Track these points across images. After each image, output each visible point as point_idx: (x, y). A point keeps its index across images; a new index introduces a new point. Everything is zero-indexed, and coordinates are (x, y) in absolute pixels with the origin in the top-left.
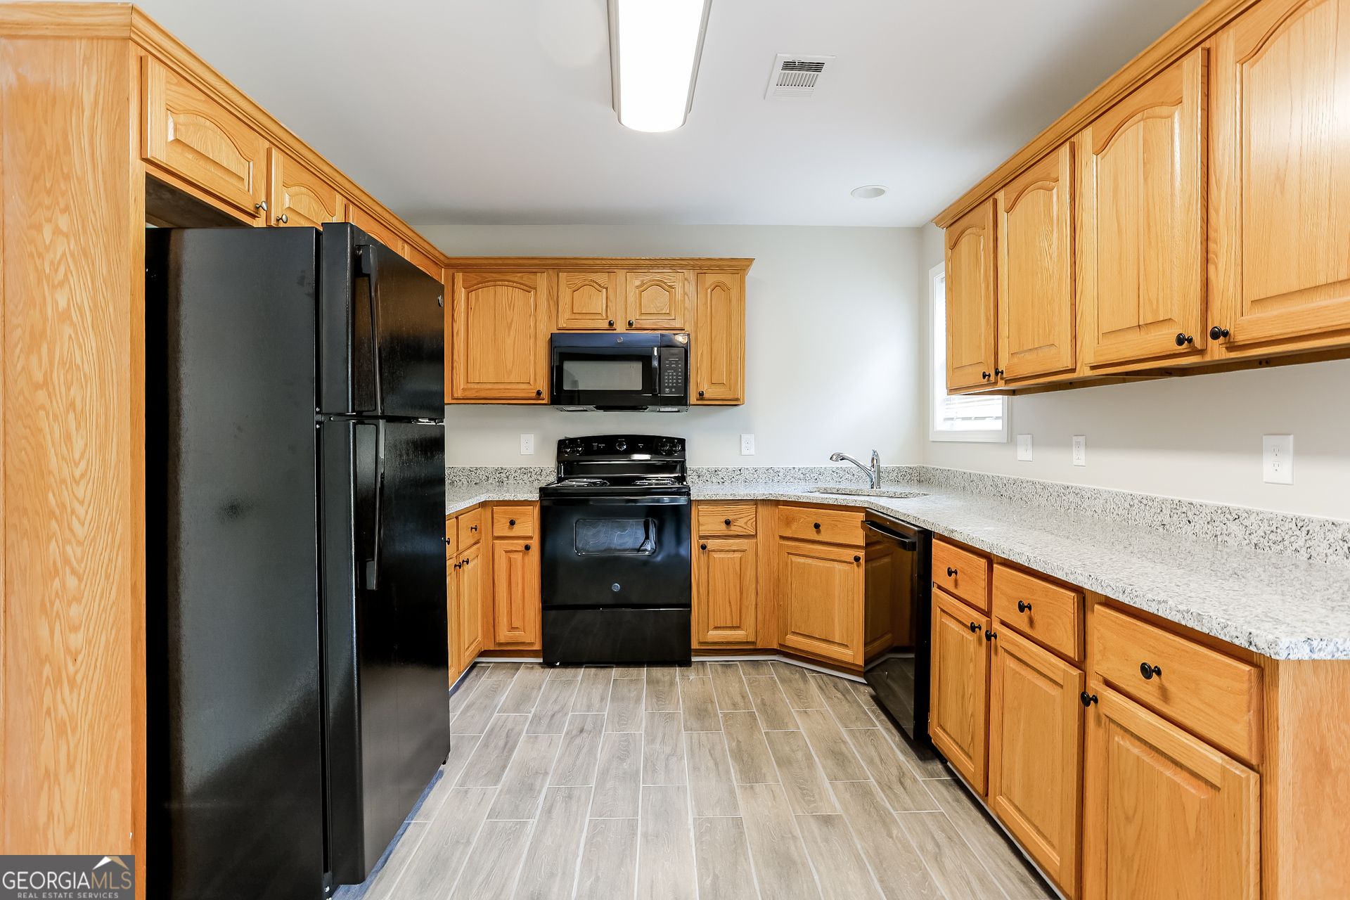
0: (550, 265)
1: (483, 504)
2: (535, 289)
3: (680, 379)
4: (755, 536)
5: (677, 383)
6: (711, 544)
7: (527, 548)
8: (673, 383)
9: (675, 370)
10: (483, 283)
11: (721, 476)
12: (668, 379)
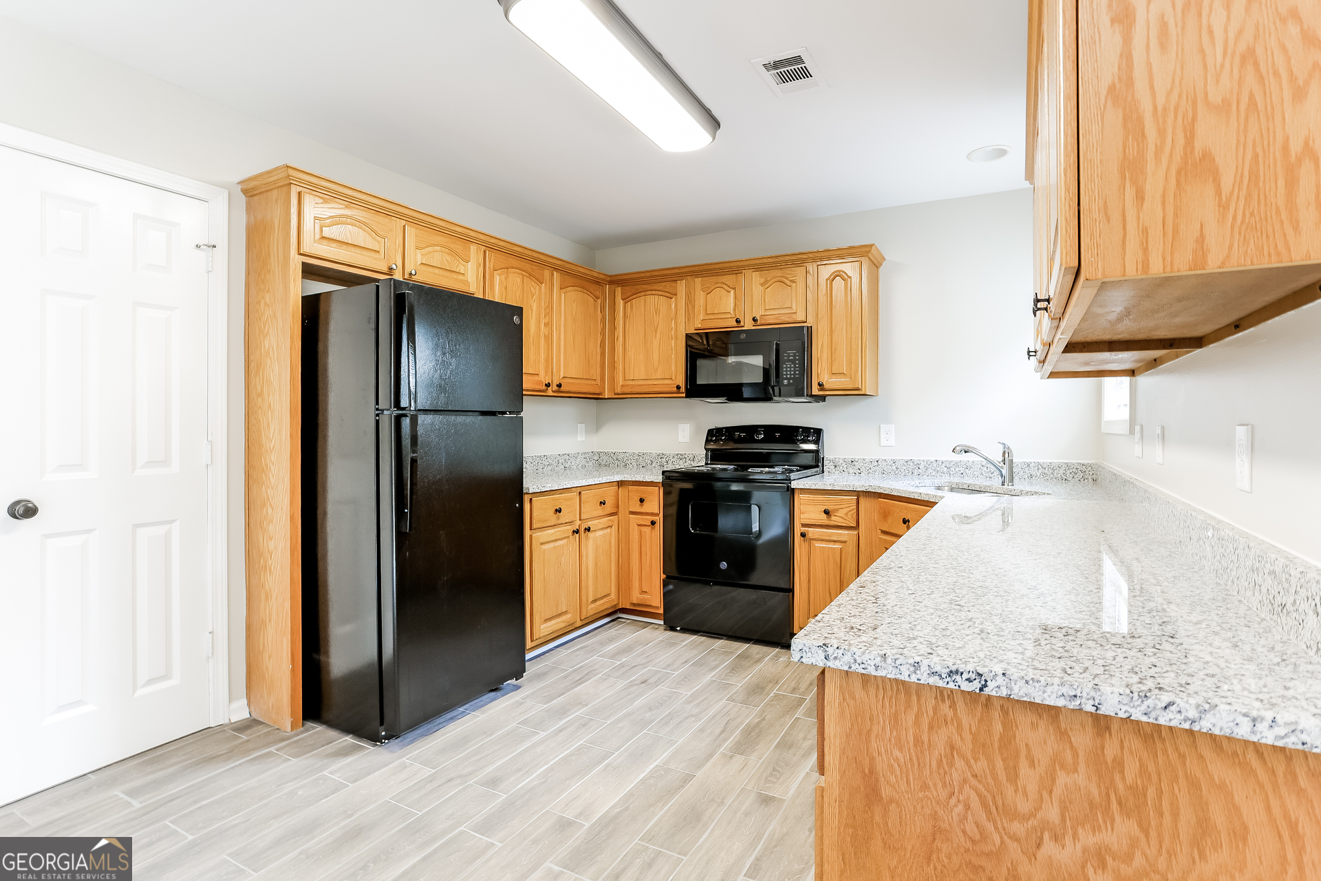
0: (686, 273)
1: (620, 484)
2: (676, 295)
3: (797, 371)
4: (857, 527)
5: (795, 374)
6: (811, 532)
7: (653, 523)
8: (791, 375)
9: (793, 362)
10: (636, 293)
11: (858, 467)
12: (787, 371)
